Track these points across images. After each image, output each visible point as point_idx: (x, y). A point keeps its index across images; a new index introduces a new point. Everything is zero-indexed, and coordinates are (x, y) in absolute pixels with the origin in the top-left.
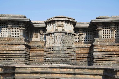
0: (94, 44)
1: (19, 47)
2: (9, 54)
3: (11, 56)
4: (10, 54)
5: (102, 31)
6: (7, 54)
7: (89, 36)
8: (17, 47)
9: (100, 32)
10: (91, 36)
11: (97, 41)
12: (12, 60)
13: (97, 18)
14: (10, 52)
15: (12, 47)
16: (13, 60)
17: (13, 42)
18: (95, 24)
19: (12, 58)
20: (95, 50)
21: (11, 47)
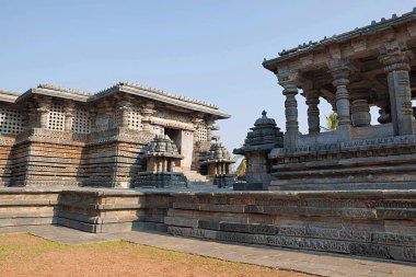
0: (31, 139)
5: (49, 115)
7: (13, 121)
9: (44, 116)
10: (17, 122)
11: (38, 134)
13: (40, 87)
18: (36, 98)
20: (32, 153)
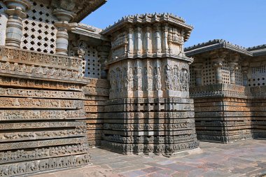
1: (68, 95)
2: (28, 126)
3: (34, 133)
4: (33, 125)
6: (15, 126)
8: (59, 94)
12: (42, 152)
14: (29, 115)
15: (40, 94)
16: (48, 151)
17: (41, 70)
19: (39, 144)
21: (33, 93)
